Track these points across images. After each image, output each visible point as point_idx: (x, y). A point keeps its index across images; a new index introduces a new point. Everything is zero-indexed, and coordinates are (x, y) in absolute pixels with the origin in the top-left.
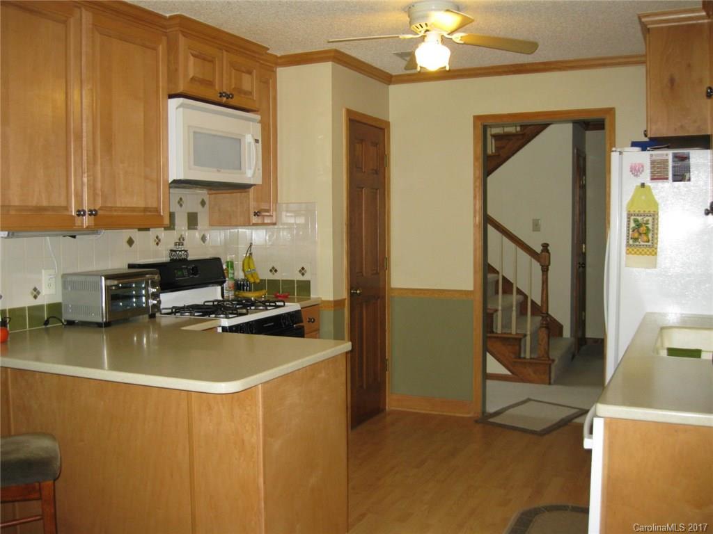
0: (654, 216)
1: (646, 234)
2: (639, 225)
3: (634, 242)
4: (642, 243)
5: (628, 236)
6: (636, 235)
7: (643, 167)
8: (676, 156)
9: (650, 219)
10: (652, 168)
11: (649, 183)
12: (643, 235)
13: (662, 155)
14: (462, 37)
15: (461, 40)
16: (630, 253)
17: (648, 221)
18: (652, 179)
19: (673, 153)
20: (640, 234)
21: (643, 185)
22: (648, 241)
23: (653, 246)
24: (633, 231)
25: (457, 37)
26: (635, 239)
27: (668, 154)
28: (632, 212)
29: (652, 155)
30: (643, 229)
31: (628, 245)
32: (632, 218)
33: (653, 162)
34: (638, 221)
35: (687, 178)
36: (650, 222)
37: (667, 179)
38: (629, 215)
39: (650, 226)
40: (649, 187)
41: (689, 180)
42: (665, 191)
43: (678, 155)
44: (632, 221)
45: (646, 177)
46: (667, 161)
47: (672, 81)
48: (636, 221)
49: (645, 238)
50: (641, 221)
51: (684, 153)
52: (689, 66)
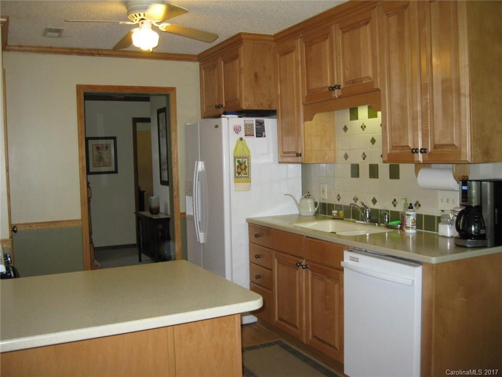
0: (248, 158)
1: (245, 169)
2: (241, 164)
3: (238, 175)
4: (243, 175)
5: (235, 171)
6: (240, 170)
7: (240, 127)
8: (257, 122)
9: (246, 160)
10: (245, 128)
11: (244, 138)
12: (243, 170)
13: (250, 120)
14: (167, 27)
15: (165, 29)
16: (237, 182)
17: (245, 161)
18: (246, 135)
19: (256, 120)
20: (242, 170)
21: (241, 139)
22: (246, 174)
23: (249, 177)
24: (238, 168)
25: (163, 27)
26: (239, 173)
27: (253, 120)
28: (236, 156)
29: (245, 121)
30: (243, 167)
31: (235, 177)
32: (237, 159)
33: (245, 125)
34: (240, 161)
35: (264, 135)
36: (247, 162)
37: (253, 135)
38: (235, 158)
39: (246, 164)
40: (244, 140)
41: (265, 136)
42: (253, 142)
43: (259, 121)
44: (237, 162)
45: (242, 134)
46: (253, 124)
47: (256, 76)
48: (239, 162)
49: (244, 172)
50: (241, 162)
51: (261, 120)
52: (264, 68)
